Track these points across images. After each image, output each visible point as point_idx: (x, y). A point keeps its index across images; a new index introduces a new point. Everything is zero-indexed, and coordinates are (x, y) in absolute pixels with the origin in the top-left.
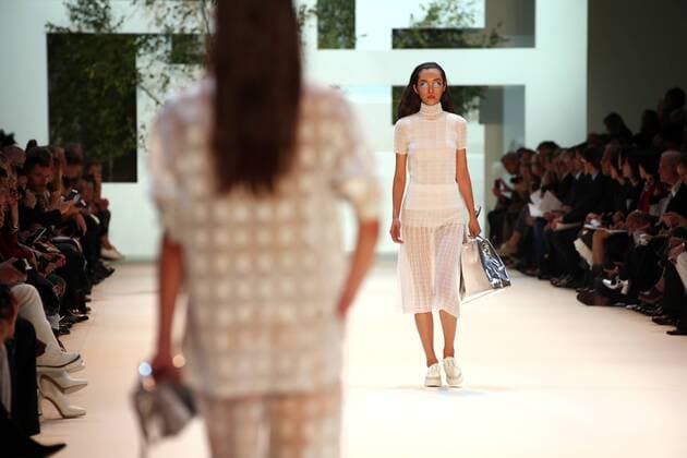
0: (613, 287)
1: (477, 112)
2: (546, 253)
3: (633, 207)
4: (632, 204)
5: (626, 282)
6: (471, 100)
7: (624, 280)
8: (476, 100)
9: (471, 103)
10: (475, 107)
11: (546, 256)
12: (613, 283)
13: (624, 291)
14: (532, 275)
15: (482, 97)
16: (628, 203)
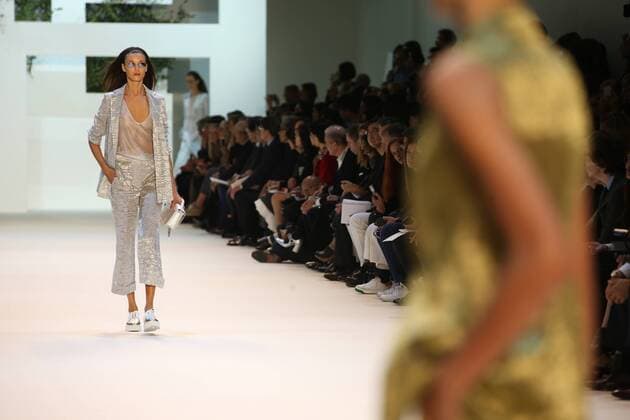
0: (285, 245)
1: (165, 82)
2: (229, 213)
3: (305, 175)
4: (304, 172)
5: (298, 242)
6: (160, 71)
7: (296, 239)
8: (165, 71)
9: (160, 74)
10: (163, 77)
11: (229, 216)
12: (286, 242)
13: (295, 250)
14: (218, 233)
15: (170, 68)
16: (301, 169)
